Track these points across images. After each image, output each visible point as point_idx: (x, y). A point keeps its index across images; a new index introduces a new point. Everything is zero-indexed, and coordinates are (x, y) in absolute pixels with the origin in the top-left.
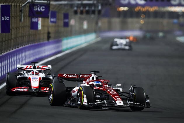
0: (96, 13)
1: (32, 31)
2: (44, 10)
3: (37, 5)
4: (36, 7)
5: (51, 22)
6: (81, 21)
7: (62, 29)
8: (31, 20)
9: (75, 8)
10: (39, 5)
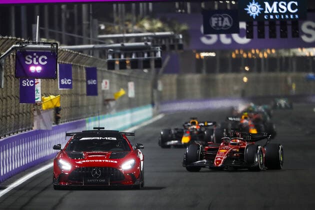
0: (153, 64)
1: (24, 106)
2: (46, 62)
3: (32, 54)
4: (29, 58)
5: (62, 86)
6: (123, 82)
7: (85, 100)
8: (21, 83)
9: (110, 58)
10: (35, 54)
